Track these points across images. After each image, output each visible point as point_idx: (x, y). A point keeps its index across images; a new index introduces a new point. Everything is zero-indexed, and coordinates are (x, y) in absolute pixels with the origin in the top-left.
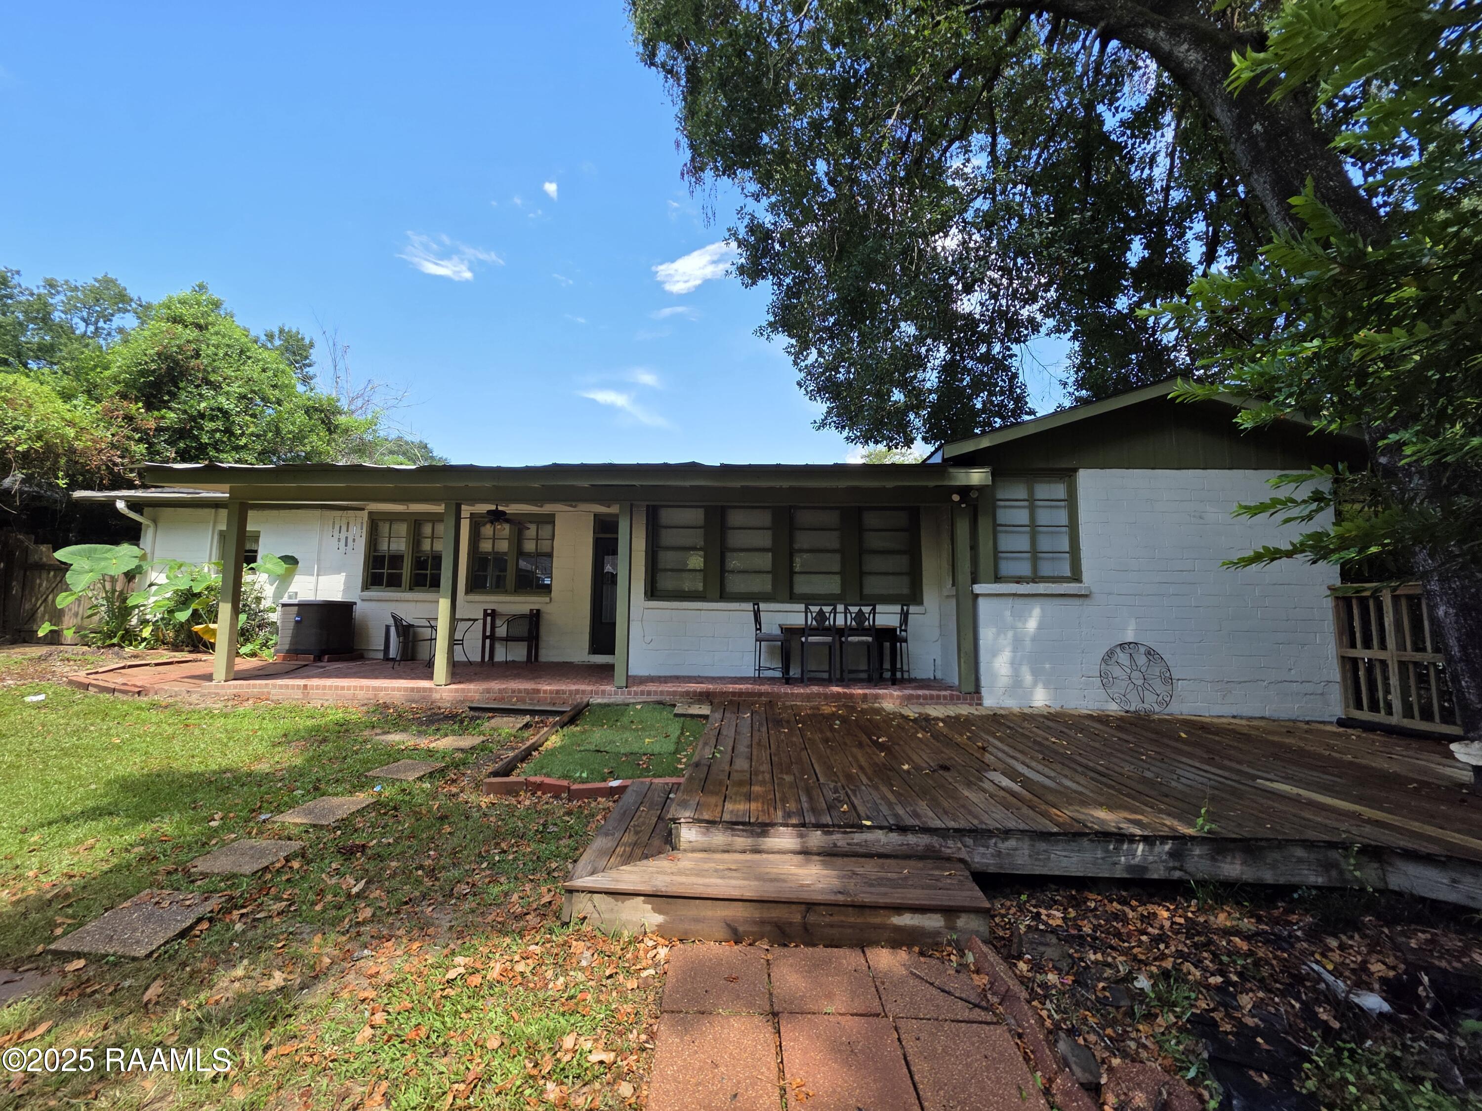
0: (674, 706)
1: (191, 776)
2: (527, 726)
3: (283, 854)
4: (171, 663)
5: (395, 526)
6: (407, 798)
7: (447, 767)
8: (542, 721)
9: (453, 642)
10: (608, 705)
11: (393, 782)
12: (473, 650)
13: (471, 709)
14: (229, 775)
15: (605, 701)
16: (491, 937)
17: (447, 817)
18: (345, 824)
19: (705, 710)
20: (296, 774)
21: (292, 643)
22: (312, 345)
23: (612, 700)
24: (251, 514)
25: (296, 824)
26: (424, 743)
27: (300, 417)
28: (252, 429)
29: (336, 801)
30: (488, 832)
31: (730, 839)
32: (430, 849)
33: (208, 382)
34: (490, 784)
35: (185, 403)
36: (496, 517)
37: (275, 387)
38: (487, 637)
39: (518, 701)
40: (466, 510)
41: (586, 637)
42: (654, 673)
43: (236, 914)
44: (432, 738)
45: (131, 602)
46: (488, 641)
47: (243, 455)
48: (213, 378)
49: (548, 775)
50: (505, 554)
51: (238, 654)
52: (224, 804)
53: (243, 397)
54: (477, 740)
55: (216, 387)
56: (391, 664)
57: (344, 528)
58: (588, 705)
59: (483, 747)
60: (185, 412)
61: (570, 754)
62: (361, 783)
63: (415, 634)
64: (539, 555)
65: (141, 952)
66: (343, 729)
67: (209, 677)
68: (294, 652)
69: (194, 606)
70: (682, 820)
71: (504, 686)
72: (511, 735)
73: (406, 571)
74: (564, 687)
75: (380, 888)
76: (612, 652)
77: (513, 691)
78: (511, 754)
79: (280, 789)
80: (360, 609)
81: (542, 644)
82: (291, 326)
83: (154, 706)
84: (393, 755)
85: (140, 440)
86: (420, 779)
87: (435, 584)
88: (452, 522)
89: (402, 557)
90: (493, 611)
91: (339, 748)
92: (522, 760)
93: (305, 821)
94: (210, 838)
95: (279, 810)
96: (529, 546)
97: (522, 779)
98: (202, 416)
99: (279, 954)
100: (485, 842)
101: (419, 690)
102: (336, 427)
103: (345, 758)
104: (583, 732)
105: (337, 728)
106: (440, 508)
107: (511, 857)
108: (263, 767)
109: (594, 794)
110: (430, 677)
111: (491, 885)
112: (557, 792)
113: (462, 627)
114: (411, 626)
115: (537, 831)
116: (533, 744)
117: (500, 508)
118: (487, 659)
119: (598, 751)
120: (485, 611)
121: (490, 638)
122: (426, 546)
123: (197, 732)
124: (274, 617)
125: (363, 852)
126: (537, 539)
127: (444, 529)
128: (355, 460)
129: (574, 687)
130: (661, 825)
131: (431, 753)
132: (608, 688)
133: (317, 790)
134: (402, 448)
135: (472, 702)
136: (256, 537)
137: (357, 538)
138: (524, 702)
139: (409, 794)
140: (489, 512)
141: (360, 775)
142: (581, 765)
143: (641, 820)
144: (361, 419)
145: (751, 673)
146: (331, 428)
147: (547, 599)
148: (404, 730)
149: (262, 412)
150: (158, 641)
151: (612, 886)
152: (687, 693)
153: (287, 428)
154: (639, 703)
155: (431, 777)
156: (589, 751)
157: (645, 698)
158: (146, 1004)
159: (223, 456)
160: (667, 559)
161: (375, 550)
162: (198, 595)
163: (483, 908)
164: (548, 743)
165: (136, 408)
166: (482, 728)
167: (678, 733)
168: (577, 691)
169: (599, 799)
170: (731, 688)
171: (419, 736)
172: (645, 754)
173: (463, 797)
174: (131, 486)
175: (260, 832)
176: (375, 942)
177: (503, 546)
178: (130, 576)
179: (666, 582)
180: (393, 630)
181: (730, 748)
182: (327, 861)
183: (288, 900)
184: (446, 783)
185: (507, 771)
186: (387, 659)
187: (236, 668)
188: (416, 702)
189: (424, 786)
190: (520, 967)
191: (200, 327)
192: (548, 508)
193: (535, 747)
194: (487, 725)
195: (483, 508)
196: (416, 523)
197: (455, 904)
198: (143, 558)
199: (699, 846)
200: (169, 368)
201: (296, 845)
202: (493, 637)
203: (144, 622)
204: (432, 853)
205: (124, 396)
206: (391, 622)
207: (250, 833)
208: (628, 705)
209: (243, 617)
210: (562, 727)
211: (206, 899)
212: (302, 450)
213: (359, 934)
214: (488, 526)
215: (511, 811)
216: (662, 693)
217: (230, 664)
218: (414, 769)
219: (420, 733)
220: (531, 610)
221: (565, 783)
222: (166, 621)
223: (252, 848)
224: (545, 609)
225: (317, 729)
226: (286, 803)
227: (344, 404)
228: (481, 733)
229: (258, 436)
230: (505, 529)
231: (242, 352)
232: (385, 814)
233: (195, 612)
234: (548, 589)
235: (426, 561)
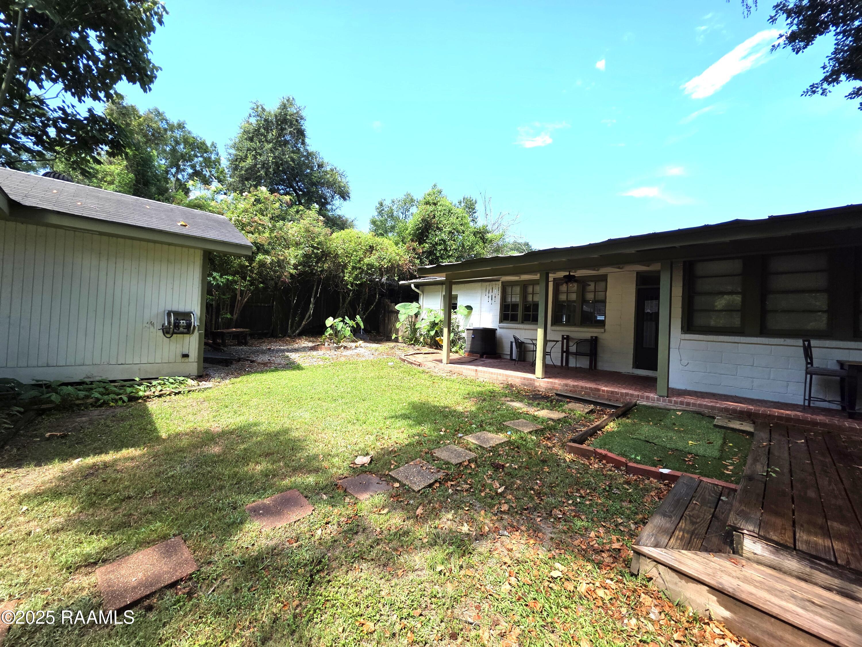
0: (714, 418)
1: (434, 407)
2: (591, 412)
3: (468, 458)
4: (429, 353)
5: (514, 288)
6: (524, 443)
7: (545, 429)
8: (602, 410)
9: (545, 354)
10: (652, 408)
11: (517, 431)
12: (556, 359)
13: (557, 395)
14: (447, 409)
15: (649, 404)
16: (577, 557)
17: (546, 461)
18: (494, 449)
19: (748, 427)
20: (474, 416)
21: (470, 348)
22: (476, 202)
23: (655, 404)
24: (453, 286)
25: (473, 443)
26: (532, 411)
27: (472, 238)
28: (454, 247)
29: (490, 435)
30: (571, 480)
31: (808, 569)
32: (537, 479)
33: (438, 228)
34: (571, 447)
35: (431, 239)
36: (569, 279)
37: (462, 225)
38: (564, 352)
39: (585, 394)
40: (551, 276)
41: (631, 356)
42: (689, 388)
43: (450, 483)
44: (536, 409)
45: (417, 327)
46: (565, 354)
47: (451, 259)
48: (440, 226)
49: (610, 450)
50: (574, 301)
51: (451, 351)
52: (445, 424)
53: (450, 232)
54: (562, 415)
55: (440, 229)
56: (514, 362)
57: (491, 291)
58: (635, 405)
59: (564, 421)
60: (431, 243)
61: (625, 439)
62: (501, 429)
63: (525, 347)
64: (596, 301)
65: (416, 489)
66: (492, 395)
67: (441, 361)
68: (472, 352)
69: (436, 329)
70: (745, 532)
71: (576, 384)
72: (582, 416)
73: (520, 313)
74: (616, 390)
75: (512, 494)
76: (656, 369)
77: (582, 387)
78: (584, 429)
79: (467, 422)
80: (499, 332)
81: (599, 359)
82: (468, 196)
83: (424, 372)
84: (516, 415)
85: (418, 258)
86: (530, 433)
87: (534, 320)
88: (544, 284)
89: (518, 305)
90: (568, 336)
91: (491, 406)
92: (591, 436)
93: (476, 443)
94: (441, 440)
95: (466, 433)
96: (590, 296)
97: (591, 448)
98: (436, 244)
99: (466, 514)
100: (570, 485)
101: (528, 379)
102: (487, 240)
103: (493, 411)
104: (634, 424)
105: (490, 394)
106: (537, 277)
107: (588, 503)
108: (460, 409)
109: (648, 474)
110: (533, 372)
111: (576, 519)
112: (618, 465)
113: (550, 344)
114: (522, 343)
115: (605, 489)
116: (598, 426)
117: (571, 274)
118: (564, 364)
119: (648, 442)
120: (563, 336)
121: (566, 352)
122: (530, 298)
123: (437, 386)
124: (464, 335)
125: (503, 469)
126: (595, 292)
127: (539, 289)
128: (495, 255)
129: (624, 391)
130: (716, 523)
131: (535, 418)
132: (651, 395)
133: (481, 427)
134: (516, 247)
135: (557, 390)
136: (456, 297)
137: (497, 296)
138: (590, 396)
139: (525, 440)
140: (565, 276)
141: (501, 423)
142: (634, 449)
143: (695, 512)
144: (497, 234)
145: (799, 401)
146: (484, 240)
147: (603, 330)
148: (521, 401)
149: (457, 238)
150: (425, 344)
151: (676, 565)
152: (726, 410)
153: (467, 244)
154: (680, 410)
155: (536, 433)
156: (640, 440)
157: (684, 407)
158: (417, 516)
159: (444, 261)
160: (700, 301)
161: (505, 302)
162: (437, 324)
163: (572, 532)
164: (608, 427)
165: (415, 244)
166: (564, 408)
167: (720, 442)
168: (627, 394)
169: (651, 479)
170: (776, 412)
171: (529, 406)
172: (690, 453)
173: (555, 450)
174: (416, 278)
175: (459, 443)
176: (510, 529)
177: (573, 297)
178: (416, 315)
179: (700, 320)
180: (514, 344)
181: (786, 470)
182: (486, 468)
183: (470, 485)
184: (544, 438)
185: (581, 440)
186: (511, 359)
187: (451, 358)
188: (527, 386)
189: (533, 437)
190: (601, 593)
191: (435, 204)
192: (603, 271)
193: (599, 428)
194: (566, 407)
195: (561, 274)
196: (524, 286)
197: (553, 522)
198: (420, 308)
199: (768, 562)
200: (426, 225)
201: (473, 455)
202: (568, 352)
203: (421, 335)
204: (538, 482)
205: (412, 240)
206: (513, 340)
207: (455, 442)
208: (669, 410)
209: (452, 335)
210: (617, 418)
211: (439, 471)
212: (473, 254)
213: (502, 519)
214: (565, 285)
215: (586, 469)
216: (700, 405)
217: (448, 356)
218: (527, 426)
219: (530, 405)
220: (592, 337)
221: (623, 460)
222: (428, 335)
223: (455, 450)
224: (600, 336)
225: (481, 393)
226: (469, 431)
227: (489, 228)
228: (563, 411)
229: (456, 250)
230: (574, 287)
231: (449, 211)
232: (513, 449)
233: (436, 331)
234: (602, 324)
235: (529, 307)
